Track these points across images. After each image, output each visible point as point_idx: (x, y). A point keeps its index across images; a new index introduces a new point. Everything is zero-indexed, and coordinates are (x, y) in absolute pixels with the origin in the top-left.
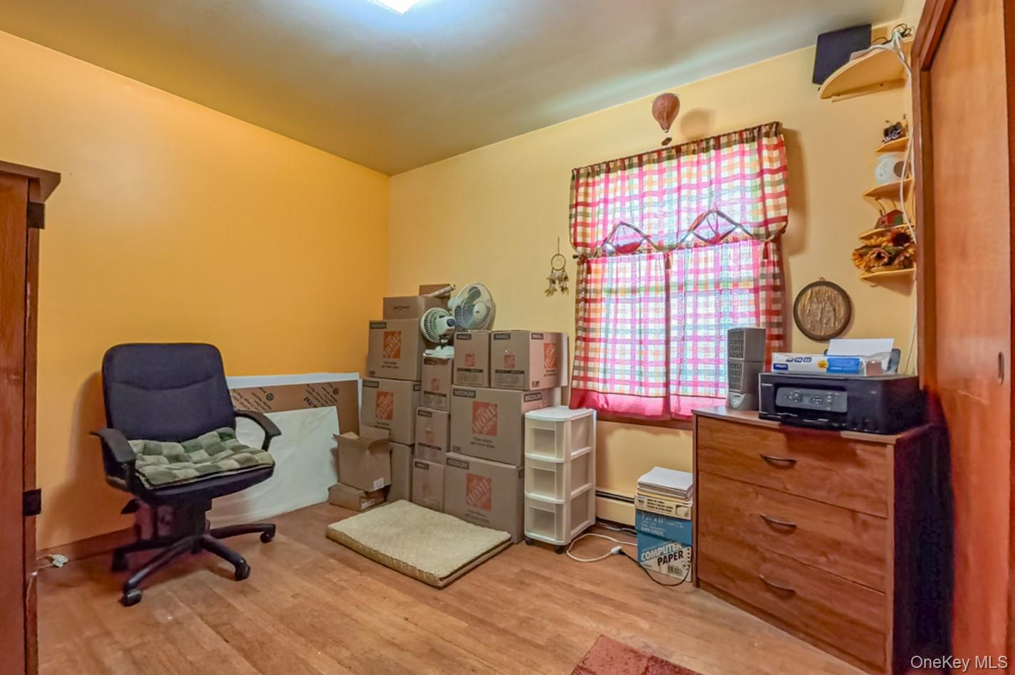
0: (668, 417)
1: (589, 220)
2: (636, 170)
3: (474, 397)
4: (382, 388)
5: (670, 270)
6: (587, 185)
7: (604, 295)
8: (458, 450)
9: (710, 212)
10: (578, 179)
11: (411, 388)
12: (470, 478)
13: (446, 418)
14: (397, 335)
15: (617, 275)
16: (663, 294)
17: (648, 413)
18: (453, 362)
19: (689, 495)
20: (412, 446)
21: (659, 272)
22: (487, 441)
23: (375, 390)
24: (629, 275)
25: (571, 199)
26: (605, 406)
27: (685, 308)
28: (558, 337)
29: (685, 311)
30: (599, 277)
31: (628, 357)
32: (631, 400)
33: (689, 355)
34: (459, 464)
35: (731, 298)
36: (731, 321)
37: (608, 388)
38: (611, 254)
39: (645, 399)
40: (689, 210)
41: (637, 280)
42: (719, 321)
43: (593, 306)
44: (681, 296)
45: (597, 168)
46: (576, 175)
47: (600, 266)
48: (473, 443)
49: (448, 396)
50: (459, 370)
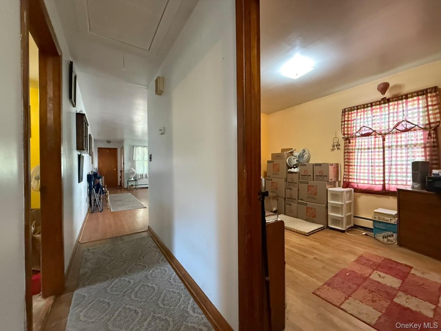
0: (384, 191)
1: (350, 126)
2: (369, 108)
3: (308, 183)
4: (273, 181)
5: (385, 142)
6: (349, 114)
7: (356, 151)
8: (302, 200)
9: (403, 121)
10: (345, 112)
11: (284, 181)
12: (307, 208)
13: (297, 190)
14: (278, 165)
15: (361, 144)
16: (382, 150)
17: (375, 190)
18: (299, 173)
19: (395, 216)
20: (285, 198)
21: (380, 142)
22: (313, 197)
23: (271, 181)
24: (366, 144)
25: (342, 119)
26: (357, 187)
27: (392, 154)
28: (337, 164)
29: (392, 155)
30: (354, 144)
31: (366, 171)
32: (368, 185)
33: (394, 170)
34: (303, 204)
35: (413, 150)
36: (413, 158)
37: (358, 181)
38: (359, 136)
39: (375, 185)
40: (393, 121)
41: (370, 145)
42: (407, 159)
43: (351, 154)
44: (390, 150)
45: (353, 108)
46: (344, 111)
47: (354, 141)
48: (307, 198)
49: (297, 183)
50: (301, 175)
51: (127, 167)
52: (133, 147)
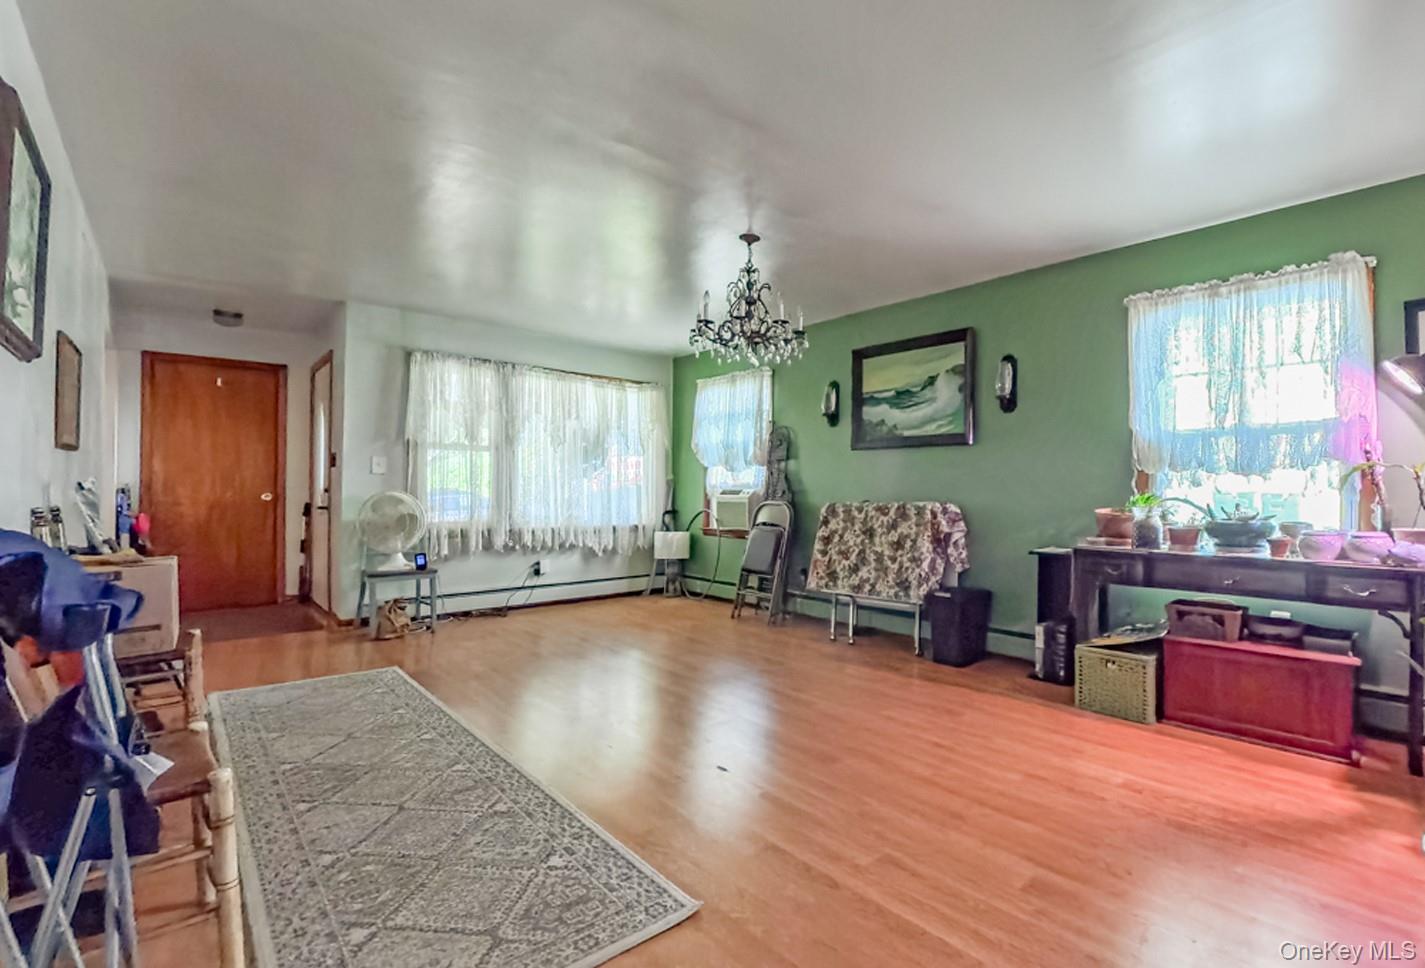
51: (358, 485)
52: (408, 355)
